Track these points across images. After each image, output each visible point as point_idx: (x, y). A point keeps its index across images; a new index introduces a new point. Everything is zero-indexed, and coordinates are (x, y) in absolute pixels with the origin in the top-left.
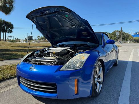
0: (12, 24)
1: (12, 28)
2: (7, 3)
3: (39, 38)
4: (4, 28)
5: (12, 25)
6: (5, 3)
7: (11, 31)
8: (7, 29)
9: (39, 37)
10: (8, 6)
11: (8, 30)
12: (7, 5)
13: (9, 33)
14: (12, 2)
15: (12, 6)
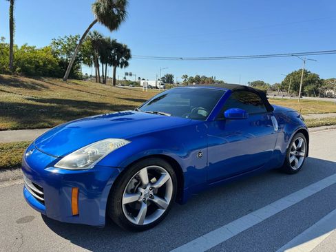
0: (128, 48)
1: (128, 57)
2: (114, 6)
3: (185, 80)
4: (114, 56)
5: (129, 51)
6: (111, 6)
7: (127, 64)
8: (118, 59)
9: (186, 77)
10: (116, 13)
11: (120, 61)
12: (114, 9)
13: (122, 67)
14: (124, 3)
15: (124, 12)
